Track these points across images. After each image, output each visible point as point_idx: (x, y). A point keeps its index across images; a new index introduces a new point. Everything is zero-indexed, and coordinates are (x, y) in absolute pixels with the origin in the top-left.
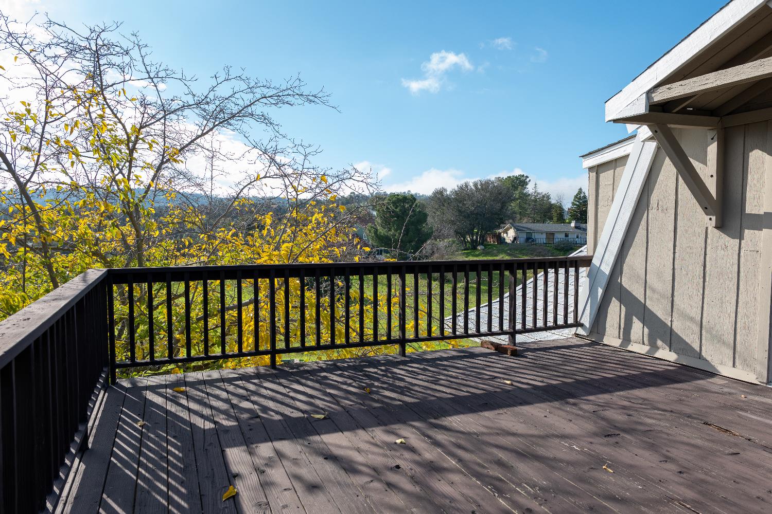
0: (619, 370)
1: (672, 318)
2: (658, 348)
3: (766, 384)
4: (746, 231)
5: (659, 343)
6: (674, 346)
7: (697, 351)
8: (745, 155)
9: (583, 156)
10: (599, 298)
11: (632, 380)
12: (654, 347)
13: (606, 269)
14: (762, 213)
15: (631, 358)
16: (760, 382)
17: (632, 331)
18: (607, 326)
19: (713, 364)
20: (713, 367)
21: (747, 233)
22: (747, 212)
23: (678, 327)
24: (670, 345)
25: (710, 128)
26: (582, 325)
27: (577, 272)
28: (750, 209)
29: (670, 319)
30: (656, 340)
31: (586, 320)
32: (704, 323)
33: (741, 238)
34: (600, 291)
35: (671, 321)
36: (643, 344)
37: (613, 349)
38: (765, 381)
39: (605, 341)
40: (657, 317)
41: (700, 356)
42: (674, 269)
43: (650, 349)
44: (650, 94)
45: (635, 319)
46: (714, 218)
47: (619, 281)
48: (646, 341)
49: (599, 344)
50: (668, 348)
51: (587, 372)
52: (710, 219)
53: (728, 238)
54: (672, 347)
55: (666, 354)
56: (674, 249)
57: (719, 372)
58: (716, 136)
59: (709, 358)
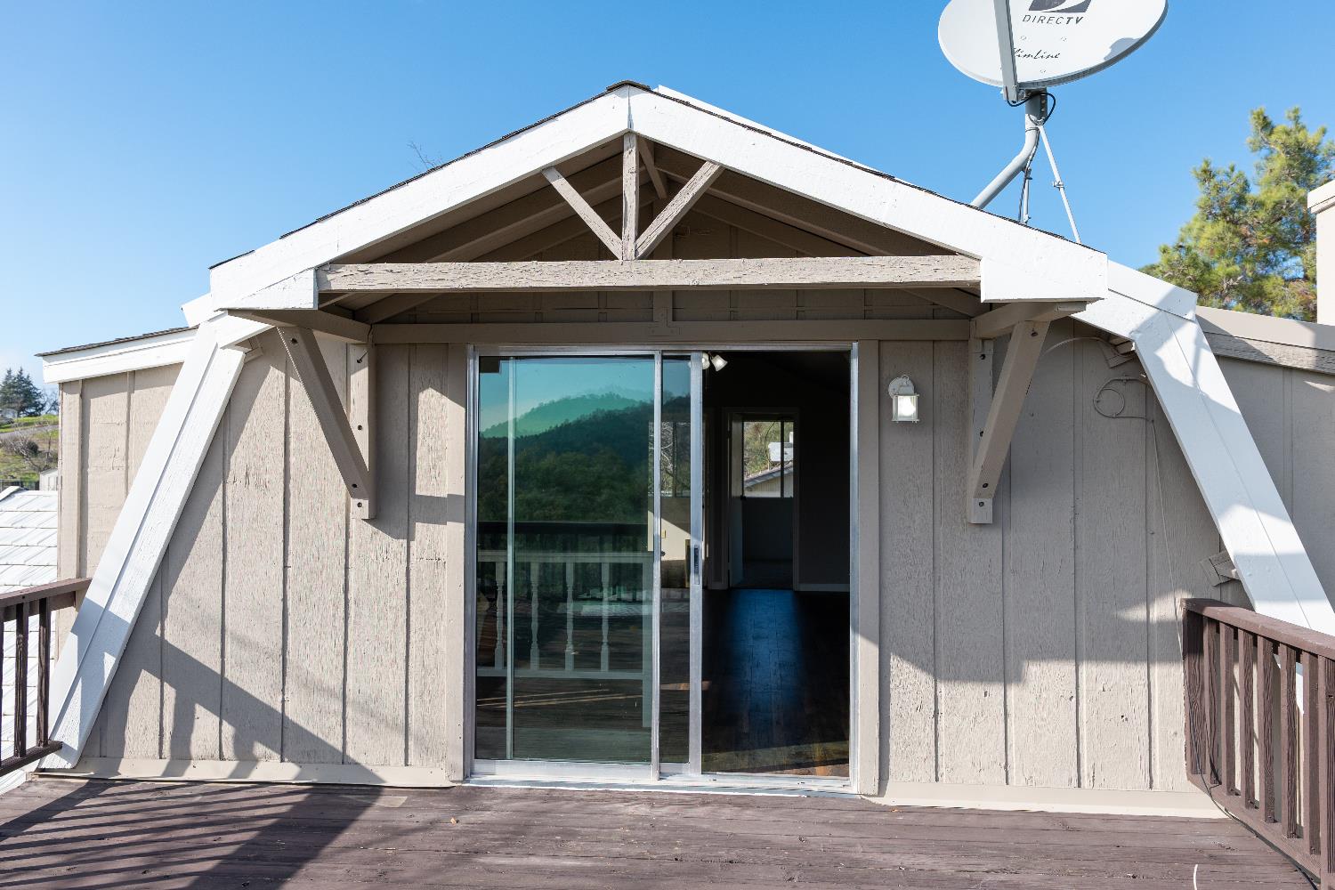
0: (210, 840)
1: (284, 694)
2: (256, 760)
3: (462, 782)
4: (419, 526)
5: (259, 749)
6: (289, 748)
7: (338, 751)
8: (412, 397)
9: (44, 355)
10: (107, 675)
11: (256, 858)
12: (246, 758)
13: (126, 609)
14: (444, 494)
15: (207, 799)
16: (453, 781)
17: (194, 737)
18: (129, 734)
19: (369, 768)
20: (370, 773)
21: (420, 528)
22: (418, 492)
23: (297, 712)
24: (282, 750)
25: (356, 341)
26: (58, 747)
27: (45, 623)
28: (423, 488)
29: (280, 698)
30: (251, 747)
31: (70, 733)
32: (350, 695)
33: (409, 536)
34: (110, 662)
35: (283, 701)
36: (221, 758)
37: (149, 785)
38: (460, 777)
39: (125, 771)
40: (250, 696)
41: (343, 759)
42: (285, 600)
43: (238, 765)
44: (320, 272)
45: (200, 711)
46: (365, 503)
47: (158, 632)
48: (228, 751)
49: (113, 783)
50: (277, 757)
51: (148, 875)
52: (359, 505)
53: (388, 538)
54: (285, 753)
55: (274, 769)
56: (285, 560)
57: (384, 782)
58: (366, 357)
59: (362, 760)
